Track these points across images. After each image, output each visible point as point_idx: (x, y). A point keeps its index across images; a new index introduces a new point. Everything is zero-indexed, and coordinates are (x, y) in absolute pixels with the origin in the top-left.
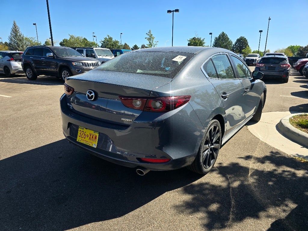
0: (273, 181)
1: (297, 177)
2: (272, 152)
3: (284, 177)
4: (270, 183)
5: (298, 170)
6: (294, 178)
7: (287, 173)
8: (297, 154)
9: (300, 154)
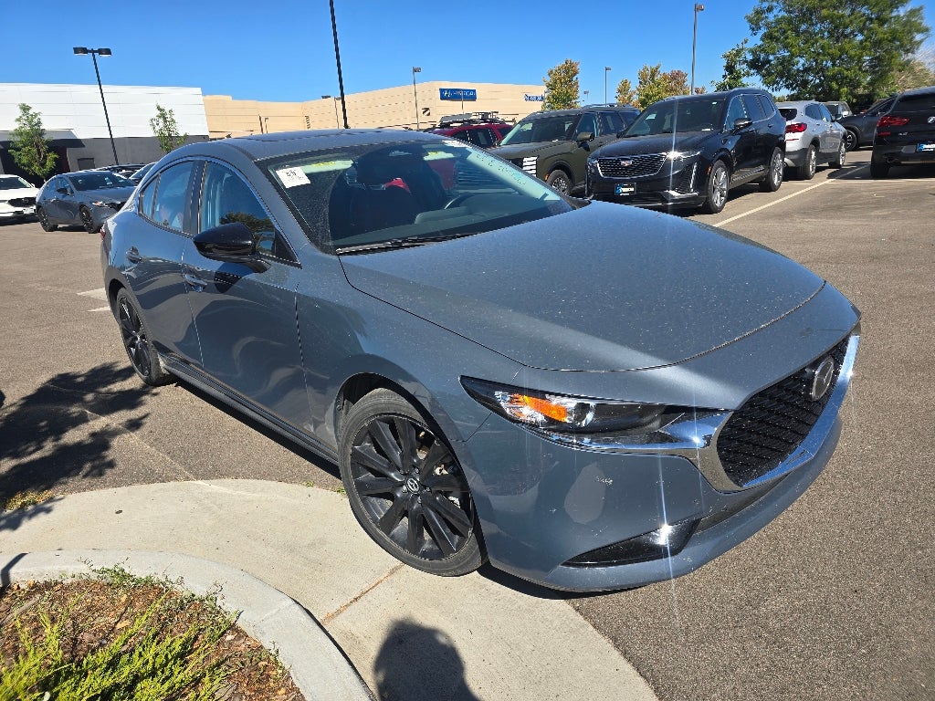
0: (43, 427)
1: (7, 456)
2: (111, 465)
3: (30, 441)
4: (43, 424)
5: (15, 467)
6: (11, 451)
7: (31, 449)
8: (48, 511)
9: (42, 517)
